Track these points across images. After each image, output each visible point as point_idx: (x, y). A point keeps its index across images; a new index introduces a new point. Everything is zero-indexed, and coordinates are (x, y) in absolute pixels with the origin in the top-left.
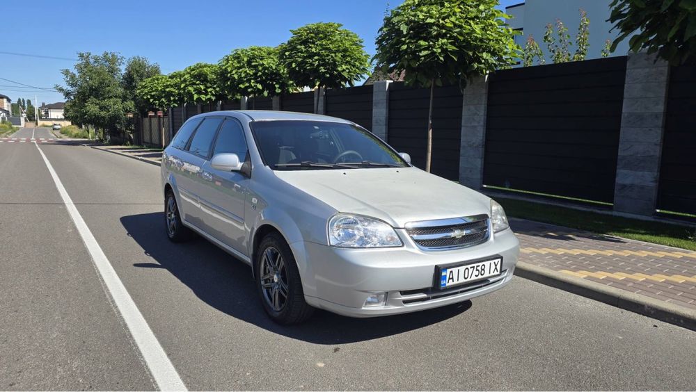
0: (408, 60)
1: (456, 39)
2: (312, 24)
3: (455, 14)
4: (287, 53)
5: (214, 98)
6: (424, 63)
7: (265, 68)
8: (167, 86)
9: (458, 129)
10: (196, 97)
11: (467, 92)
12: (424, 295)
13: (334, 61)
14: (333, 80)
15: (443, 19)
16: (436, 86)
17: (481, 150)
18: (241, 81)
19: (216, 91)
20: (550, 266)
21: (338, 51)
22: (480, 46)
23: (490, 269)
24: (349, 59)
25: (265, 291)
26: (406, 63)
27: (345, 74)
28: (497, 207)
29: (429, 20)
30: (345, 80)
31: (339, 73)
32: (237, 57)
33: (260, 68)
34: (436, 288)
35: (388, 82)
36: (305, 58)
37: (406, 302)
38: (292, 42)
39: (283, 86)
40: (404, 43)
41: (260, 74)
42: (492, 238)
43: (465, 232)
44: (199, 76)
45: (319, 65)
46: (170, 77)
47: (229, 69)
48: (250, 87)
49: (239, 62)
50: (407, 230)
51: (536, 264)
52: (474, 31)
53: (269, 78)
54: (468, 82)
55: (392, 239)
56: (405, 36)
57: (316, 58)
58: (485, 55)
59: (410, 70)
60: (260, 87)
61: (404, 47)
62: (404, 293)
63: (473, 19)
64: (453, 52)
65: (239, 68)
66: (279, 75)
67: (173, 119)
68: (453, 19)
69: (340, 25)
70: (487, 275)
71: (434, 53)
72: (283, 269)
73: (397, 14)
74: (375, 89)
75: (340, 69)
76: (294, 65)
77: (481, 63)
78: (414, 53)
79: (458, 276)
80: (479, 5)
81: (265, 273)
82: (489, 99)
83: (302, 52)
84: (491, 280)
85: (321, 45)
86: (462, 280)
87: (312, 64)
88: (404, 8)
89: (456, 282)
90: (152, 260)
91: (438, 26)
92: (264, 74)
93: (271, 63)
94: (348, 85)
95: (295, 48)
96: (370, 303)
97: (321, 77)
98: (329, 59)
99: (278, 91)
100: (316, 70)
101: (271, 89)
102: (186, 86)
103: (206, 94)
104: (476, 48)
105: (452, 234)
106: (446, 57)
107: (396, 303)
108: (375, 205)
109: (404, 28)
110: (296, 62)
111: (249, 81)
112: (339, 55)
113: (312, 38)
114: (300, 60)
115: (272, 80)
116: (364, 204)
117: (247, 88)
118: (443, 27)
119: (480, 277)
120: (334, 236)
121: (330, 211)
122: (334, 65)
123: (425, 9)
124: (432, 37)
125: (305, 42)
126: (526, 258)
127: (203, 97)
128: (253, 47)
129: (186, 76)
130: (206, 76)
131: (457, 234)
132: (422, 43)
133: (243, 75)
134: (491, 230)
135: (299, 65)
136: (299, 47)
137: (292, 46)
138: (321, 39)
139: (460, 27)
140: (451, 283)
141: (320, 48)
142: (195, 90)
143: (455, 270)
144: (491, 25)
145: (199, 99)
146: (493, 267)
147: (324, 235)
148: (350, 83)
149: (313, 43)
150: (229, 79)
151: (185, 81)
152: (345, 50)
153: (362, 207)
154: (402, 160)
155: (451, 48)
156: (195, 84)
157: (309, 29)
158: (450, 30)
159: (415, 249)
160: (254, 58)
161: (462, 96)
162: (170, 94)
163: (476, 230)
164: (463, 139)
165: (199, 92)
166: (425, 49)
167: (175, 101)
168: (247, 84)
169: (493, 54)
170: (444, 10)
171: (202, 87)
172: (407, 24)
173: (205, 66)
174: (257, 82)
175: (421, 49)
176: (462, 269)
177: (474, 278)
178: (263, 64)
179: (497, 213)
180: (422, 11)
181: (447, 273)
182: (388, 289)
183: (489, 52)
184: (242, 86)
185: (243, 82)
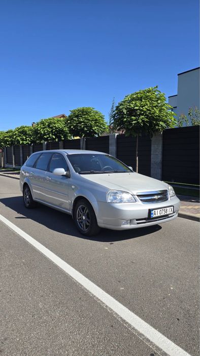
0: (127, 125)
1: (148, 115)
2: (80, 107)
3: (147, 105)
4: (69, 122)
5: (30, 143)
6: (134, 126)
7: (56, 128)
8: (5, 137)
9: (150, 155)
10: (21, 142)
11: (153, 139)
12: (145, 221)
13: (91, 125)
14: (90, 134)
15: (142, 107)
16: (139, 137)
17: (160, 165)
18: (45, 134)
19: (31, 139)
20: (193, 213)
21: (93, 120)
22: (159, 119)
23: (169, 211)
24: (98, 124)
25: (79, 224)
26: (126, 127)
27: (96, 131)
28: (170, 187)
29: (136, 108)
30: (96, 133)
31: (94, 130)
32: (42, 123)
33: (54, 128)
34: (149, 218)
35: (116, 134)
36: (77, 123)
37: (138, 223)
38: (71, 116)
39: (65, 136)
40: (125, 118)
41: (54, 131)
42: (169, 199)
43: (159, 197)
44: (23, 132)
45: (84, 127)
46: (6, 133)
47: (39, 129)
48: (50, 137)
49: (43, 125)
50: (138, 196)
51: (187, 212)
52: (155, 112)
53: (59, 132)
54: (154, 134)
55: (132, 199)
56: (125, 115)
57: (83, 123)
58: (161, 123)
59: (128, 130)
60: (54, 137)
61: (125, 119)
62: (137, 220)
63: (155, 107)
64: (146, 122)
65: (44, 128)
66: (63, 131)
67: (7, 153)
68: (146, 107)
69: (93, 109)
70: (168, 213)
71: (138, 122)
72: (88, 213)
73: (121, 105)
74: (110, 138)
75: (94, 129)
76: (72, 127)
77: (159, 126)
78: (129, 122)
79: (157, 213)
80: (158, 101)
81: (78, 217)
82: (163, 142)
83: (76, 121)
84: (170, 216)
85: (85, 118)
86: (159, 215)
87: (80, 127)
88: (124, 102)
89: (157, 216)
90: (22, 216)
91: (140, 110)
92: (56, 131)
93: (60, 125)
94: (97, 136)
95: (72, 119)
96: (124, 224)
97: (85, 132)
98: (88, 124)
99: (63, 139)
100: (82, 130)
101: (59, 138)
102: (17, 137)
103: (26, 141)
104: (157, 120)
105: (154, 197)
106: (144, 124)
107: (134, 224)
108: (124, 187)
109: (125, 111)
110: (73, 125)
111: (49, 134)
112: (94, 122)
113: (80, 114)
114: (75, 124)
115: (60, 134)
116: (120, 186)
117: (48, 137)
118: (142, 110)
119: (165, 214)
120: (109, 199)
121: (107, 189)
122: (91, 127)
123: (134, 103)
124: (137, 115)
125: (77, 116)
126: (182, 210)
127: (25, 142)
128: (50, 118)
129: (16, 132)
130: (26, 132)
131: (156, 197)
132: (133, 117)
133: (46, 132)
134: (169, 196)
135: (74, 127)
136: (74, 118)
137: (71, 118)
138: (85, 115)
139: (150, 110)
140: (155, 216)
141: (84, 119)
142: (21, 139)
143: (156, 211)
144: (163, 109)
145: (23, 143)
146: (170, 210)
147: (105, 199)
148: (98, 135)
149: (81, 117)
150: (39, 133)
151: (16, 134)
152: (96, 120)
153: (119, 187)
154: (130, 169)
155: (146, 120)
156: (21, 136)
157: (79, 110)
158: (145, 112)
159: (140, 202)
160: (51, 123)
161: (151, 140)
162: (7, 140)
163: (163, 196)
164: (152, 160)
165: (23, 140)
166: (134, 120)
167: (9, 144)
168: (48, 136)
169: (165, 122)
170: (142, 103)
171: (24, 137)
172: (126, 109)
173: (26, 127)
174: (53, 135)
175: (132, 120)
176: (159, 210)
177: (163, 214)
178: (55, 126)
179: (171, 190)
180: (132, 104)
181: (153, 212)
182: (131, 218)
183: (163, 121)
184: (46, 137)
185: (46, 135)
